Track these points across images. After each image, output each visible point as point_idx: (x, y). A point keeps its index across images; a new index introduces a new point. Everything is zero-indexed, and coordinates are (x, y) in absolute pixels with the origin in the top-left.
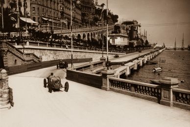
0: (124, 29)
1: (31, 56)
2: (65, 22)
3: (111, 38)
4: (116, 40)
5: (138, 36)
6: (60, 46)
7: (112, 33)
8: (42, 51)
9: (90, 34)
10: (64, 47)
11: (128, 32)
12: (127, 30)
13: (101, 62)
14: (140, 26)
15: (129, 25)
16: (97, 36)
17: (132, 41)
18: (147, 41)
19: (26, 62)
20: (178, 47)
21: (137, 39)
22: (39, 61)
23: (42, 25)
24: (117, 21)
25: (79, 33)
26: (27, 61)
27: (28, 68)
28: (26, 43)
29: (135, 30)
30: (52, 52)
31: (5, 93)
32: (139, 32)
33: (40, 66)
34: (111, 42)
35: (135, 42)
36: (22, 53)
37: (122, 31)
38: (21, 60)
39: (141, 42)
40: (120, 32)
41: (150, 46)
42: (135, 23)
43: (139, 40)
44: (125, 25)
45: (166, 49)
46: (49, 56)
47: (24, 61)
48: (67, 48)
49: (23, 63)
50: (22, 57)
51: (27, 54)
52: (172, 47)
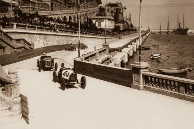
0: (109, 11)
1: (22, 42)
2: (48, 3)
3: (96, 21)
4: (102, 23)
5: (123, 19)
6: (50, 30)
7: (97, 15)
8: (31, 35)
9: (76, 17)
10: (55, 30)
11: (113, 15)
12: (112, 12)
13: (104, 49)
14: (125, 9)
15: (114, 8)
16: (82, 18)
17: (119, 24)
18: (131, 25)
19: (16, 50)
20: (163, 31)
21: (123, 22)
22: (30, 48)
23: (22, 5)
24: (101, 3)
25: (65, 15)
26: (17, 48)
27: (19, 58)
28: (12, 25)
29: (121, 13)
30: (42, 37)
31: (16, 103)
32: (124, 15)
33: (32, 54)
34: (97, 25)
35: (121, 25)
36: (11, 39)
37: (107, 13)
38: (10, 48)
39: (127, 25)
40: (105, 15)
41: (136, 30)
42: (119, 5)
43: (125, 23)
44: (110, 8)
45: (151, 33)
46: (39, 42)
47: (14, 48)
48: (57, 32)
49: (13, 50)
50: (11, 43)
51: (17, 40)
52: (157, 31)
